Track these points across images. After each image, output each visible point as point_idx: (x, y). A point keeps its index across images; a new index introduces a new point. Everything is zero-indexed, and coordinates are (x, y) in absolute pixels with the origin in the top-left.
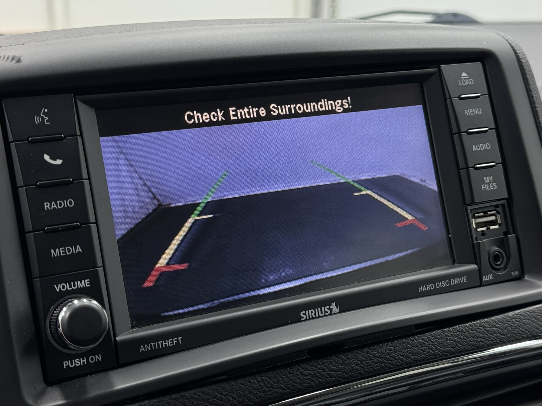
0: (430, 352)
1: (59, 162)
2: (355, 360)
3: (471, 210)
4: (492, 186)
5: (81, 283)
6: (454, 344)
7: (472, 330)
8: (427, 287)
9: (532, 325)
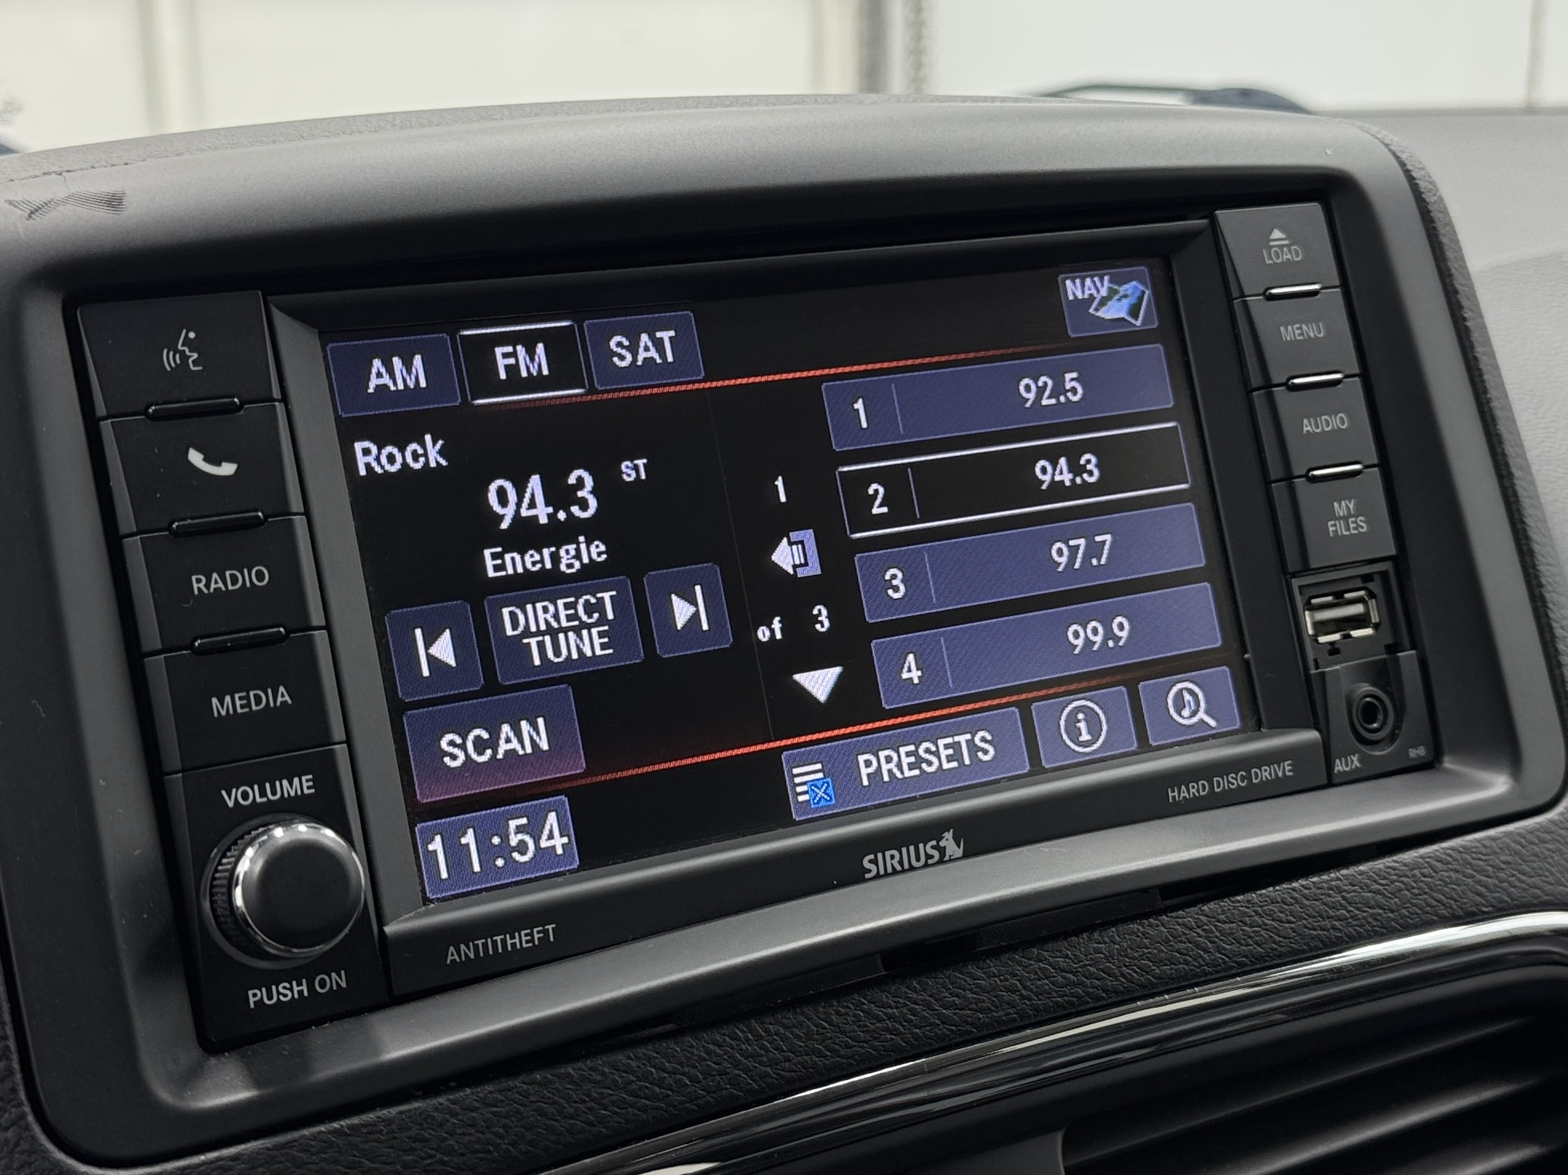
0: (1201, 956)
1: (228, 469)
2: (1007, 980)
3: (1300, 587)
4: (1354, 525)
5: (291, 784)
6: (1262, 935)
7: (1308, 900)
8: (1192, 790)
9: (1465, 885)
